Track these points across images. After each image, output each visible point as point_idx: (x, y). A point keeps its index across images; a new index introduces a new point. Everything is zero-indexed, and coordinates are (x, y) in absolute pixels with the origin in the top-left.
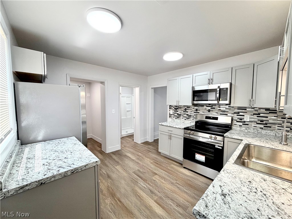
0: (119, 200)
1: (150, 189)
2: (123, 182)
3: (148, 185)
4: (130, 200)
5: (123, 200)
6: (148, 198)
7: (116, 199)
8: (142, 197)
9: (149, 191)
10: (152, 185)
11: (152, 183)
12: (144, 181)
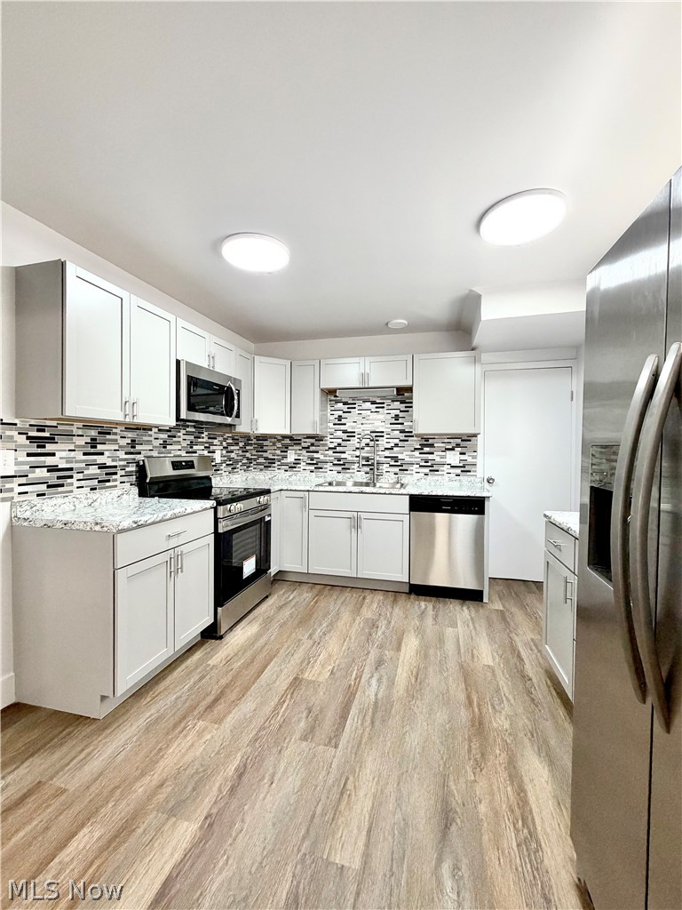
0: (470, 703)
1: (377, 668)
2: (414, 740)
3: (364, 677)
6: (403, 661)
7: (476, 710)
8: (412, 671)
9: (383, 666)
10: (355, 672)
11: (347, 675)
12: (357, 690)
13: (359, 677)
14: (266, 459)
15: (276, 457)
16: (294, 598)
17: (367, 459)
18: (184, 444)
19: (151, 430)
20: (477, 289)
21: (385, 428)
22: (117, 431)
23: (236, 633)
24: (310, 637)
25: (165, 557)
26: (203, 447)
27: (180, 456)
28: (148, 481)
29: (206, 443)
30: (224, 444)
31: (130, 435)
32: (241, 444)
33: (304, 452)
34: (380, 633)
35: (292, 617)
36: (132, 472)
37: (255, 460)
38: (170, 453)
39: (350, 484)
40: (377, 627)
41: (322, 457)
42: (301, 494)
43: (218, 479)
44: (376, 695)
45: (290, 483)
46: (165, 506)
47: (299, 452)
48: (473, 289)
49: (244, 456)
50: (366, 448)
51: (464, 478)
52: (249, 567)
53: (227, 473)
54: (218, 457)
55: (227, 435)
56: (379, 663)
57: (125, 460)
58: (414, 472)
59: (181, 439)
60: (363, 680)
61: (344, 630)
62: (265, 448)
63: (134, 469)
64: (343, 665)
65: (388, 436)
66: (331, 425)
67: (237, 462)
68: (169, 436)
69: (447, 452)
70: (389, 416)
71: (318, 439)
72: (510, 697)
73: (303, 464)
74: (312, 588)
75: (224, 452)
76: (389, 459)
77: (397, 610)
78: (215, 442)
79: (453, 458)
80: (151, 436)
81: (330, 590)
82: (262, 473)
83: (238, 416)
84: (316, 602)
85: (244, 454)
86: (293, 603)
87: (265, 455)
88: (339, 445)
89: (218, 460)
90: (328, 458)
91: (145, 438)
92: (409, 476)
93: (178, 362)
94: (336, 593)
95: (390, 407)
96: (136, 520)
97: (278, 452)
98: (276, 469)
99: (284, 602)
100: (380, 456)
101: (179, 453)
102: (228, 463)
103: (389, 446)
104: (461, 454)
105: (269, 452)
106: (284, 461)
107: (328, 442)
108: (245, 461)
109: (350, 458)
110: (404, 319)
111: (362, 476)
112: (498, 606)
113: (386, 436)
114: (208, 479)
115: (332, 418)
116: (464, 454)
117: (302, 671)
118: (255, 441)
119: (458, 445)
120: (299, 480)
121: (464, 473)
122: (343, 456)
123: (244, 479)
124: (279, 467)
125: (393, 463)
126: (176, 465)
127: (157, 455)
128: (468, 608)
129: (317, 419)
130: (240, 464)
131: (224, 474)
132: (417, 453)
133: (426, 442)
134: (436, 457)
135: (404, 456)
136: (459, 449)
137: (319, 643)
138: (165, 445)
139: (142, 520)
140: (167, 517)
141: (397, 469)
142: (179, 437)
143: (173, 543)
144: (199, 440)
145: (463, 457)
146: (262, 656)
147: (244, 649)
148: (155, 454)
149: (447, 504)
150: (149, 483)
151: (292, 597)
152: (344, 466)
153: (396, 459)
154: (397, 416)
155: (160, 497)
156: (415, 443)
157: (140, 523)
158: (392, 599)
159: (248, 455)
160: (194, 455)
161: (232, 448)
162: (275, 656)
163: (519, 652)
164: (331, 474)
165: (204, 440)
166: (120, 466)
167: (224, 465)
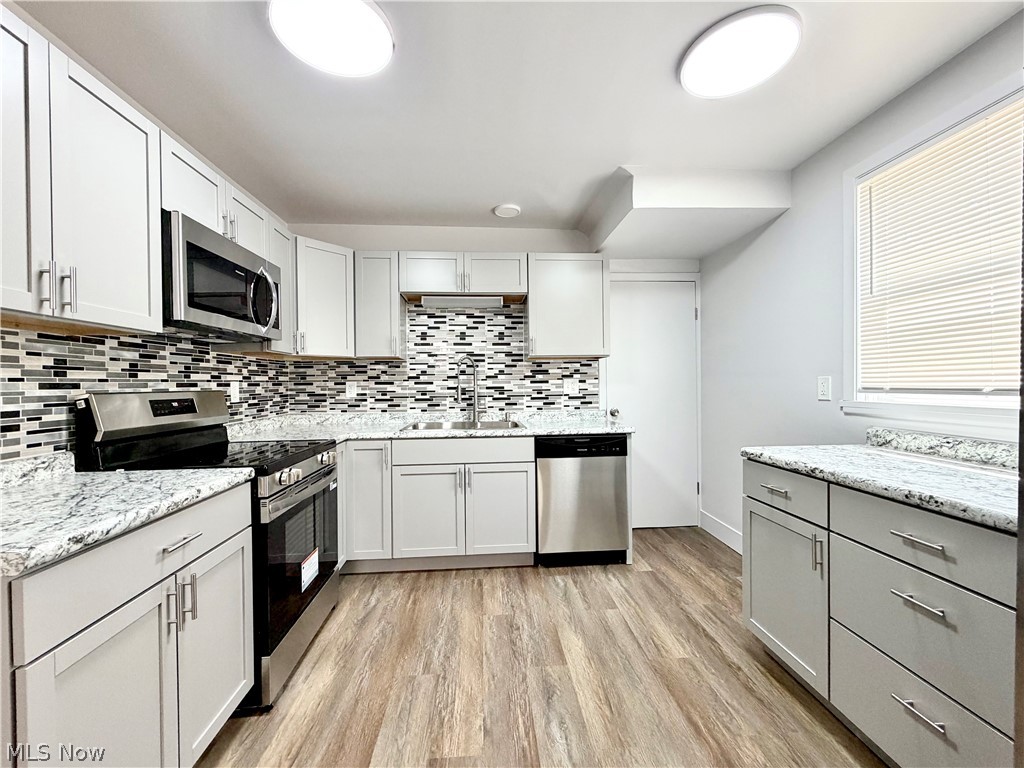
1: (548, 703)
3: (537, 726)
4: (649, 707)
5: (682, 723)
6: (577, 679)
7: (711, 740)
8: (597, 694)
9: (555, 698)
10: (520, 719)
11: (511, 727)
12: (537, 755)
13: (530, 727)
14: (311, 394)
15: (326, 392)
16: (378, 601)
17: (464, 392)
18: (174, 371)
19: (103, 343)
20: (629, 168)
21: (488, 350)
22: (20, 340)
23: (295, 691)
24: (427, 668)
25: (158, 596)
26: (208, 377)
27: (166, 391)
28: (98, 438)
29: (214, 369)
30: (245, 372)
31: (50, 351)
32: (271, 373)
33: (372, 384)
34: (525, 637)
35: (384, 636)
36: (58, 422)
37: (292, 396)
38: (146, 386)
39: (447, 425)
40: (518, 628)
41: (399, 391)
42: (380, 444)
43: (237, 427)
44: (570, 757)
45: (352, 429)
46: (148, 488)
47: (363, 383)
48: (624, 166)
49: (276, 392)
50: (461, 377)
51: (586, 412)
52: (309, 571)
53: (250, 418)
54: (235, 392)
55: (249, 358)
56: (548, 693)
57: (40, 399)
58: (524, 407)
59: (166, 362)
60: (539, 732)
61: (474, 644)
62: (308, 379)
63: (63, 417)
64: (497, 712)
65: (491, 361)
66: (411, 345)
67: (265, 400)
68: (141, 356)
69: (565, 380)
70: (491, 335)
71: (393, 363)
72: (735, 703)
73: (369, 400)
74: (400, 580)
75: (245, 385)
76: (493, 391)
77: (531, 594)
78: (230, 368)
79: (572, 387)
80: (102, 353)
81: (428, 578)
82: (306, 415)
83: (276, 326)
84: (414, 603)
85: (276, 387)
86: (379, 611)
87: (309, 389)
88: (424, 373)
89: (235, 396)
90: (407, 392)
91: (87, 358)
92: (519, 412)
93: (166, 216)
94: (438, 581)
95: (491, 323)
96: (77, 533)
97: (331, 384)
98: (327, 409)
99: (363, 614)
100: (481, 386)
101: (163, 386)
102: (251, 402)
103: (491, 373)
104: (580, 381)
105: (315, 384)
106: (342, 397)
107: (408, 370)
108: (277, 399)
109: (439, 391)
110: (517, 204)
111: (457, 415)
112: (644, 567)
113: (487, 361)
114: (220, 429)
115: (413, 335)
116: (584, 381)
117: (436, 742)
118: (291, 369)
119: (577, 371)
120: (366, 424)
121: (585, 406)
122: (429, 388)
123: (277, 426)
124: (333, 406)
125: (497, 396)
126: (159, 408)
127: (117, 390)
128: (614, 575)
129: (396, 335)
130: (270, 403)
131: (246, 420)
132: (527, 382)
133: (539, 369)
134: (552, 386)
135: (512, 385)
136: (578, 376)
137: (444, 678)
138: (133, 370)
139: (98, 529)
140: (159, 514)
141: (502, 404)
142: (164, 358)
143: (173, 562)
144: (202, 364)
145: (583, 386)
146: (356, 730)
147: (318, 722)
148: (112, 387)
149: (582, 445)
150: (101, 444)
151: (373, 602)
152: (432, 402)
153: (501, 390)
154: (501, 334)
155: (128, 468)
156: (524, 369)
157: (90, 540)
158: (516, 579)
159: (282, 389)
160: (192, 389)
161: (258, 378)
162: (380, 723)
163: (704, 630)
164: (413, 413)
165: (210, 365)
166: (25, 412)
167: (245, 405)
